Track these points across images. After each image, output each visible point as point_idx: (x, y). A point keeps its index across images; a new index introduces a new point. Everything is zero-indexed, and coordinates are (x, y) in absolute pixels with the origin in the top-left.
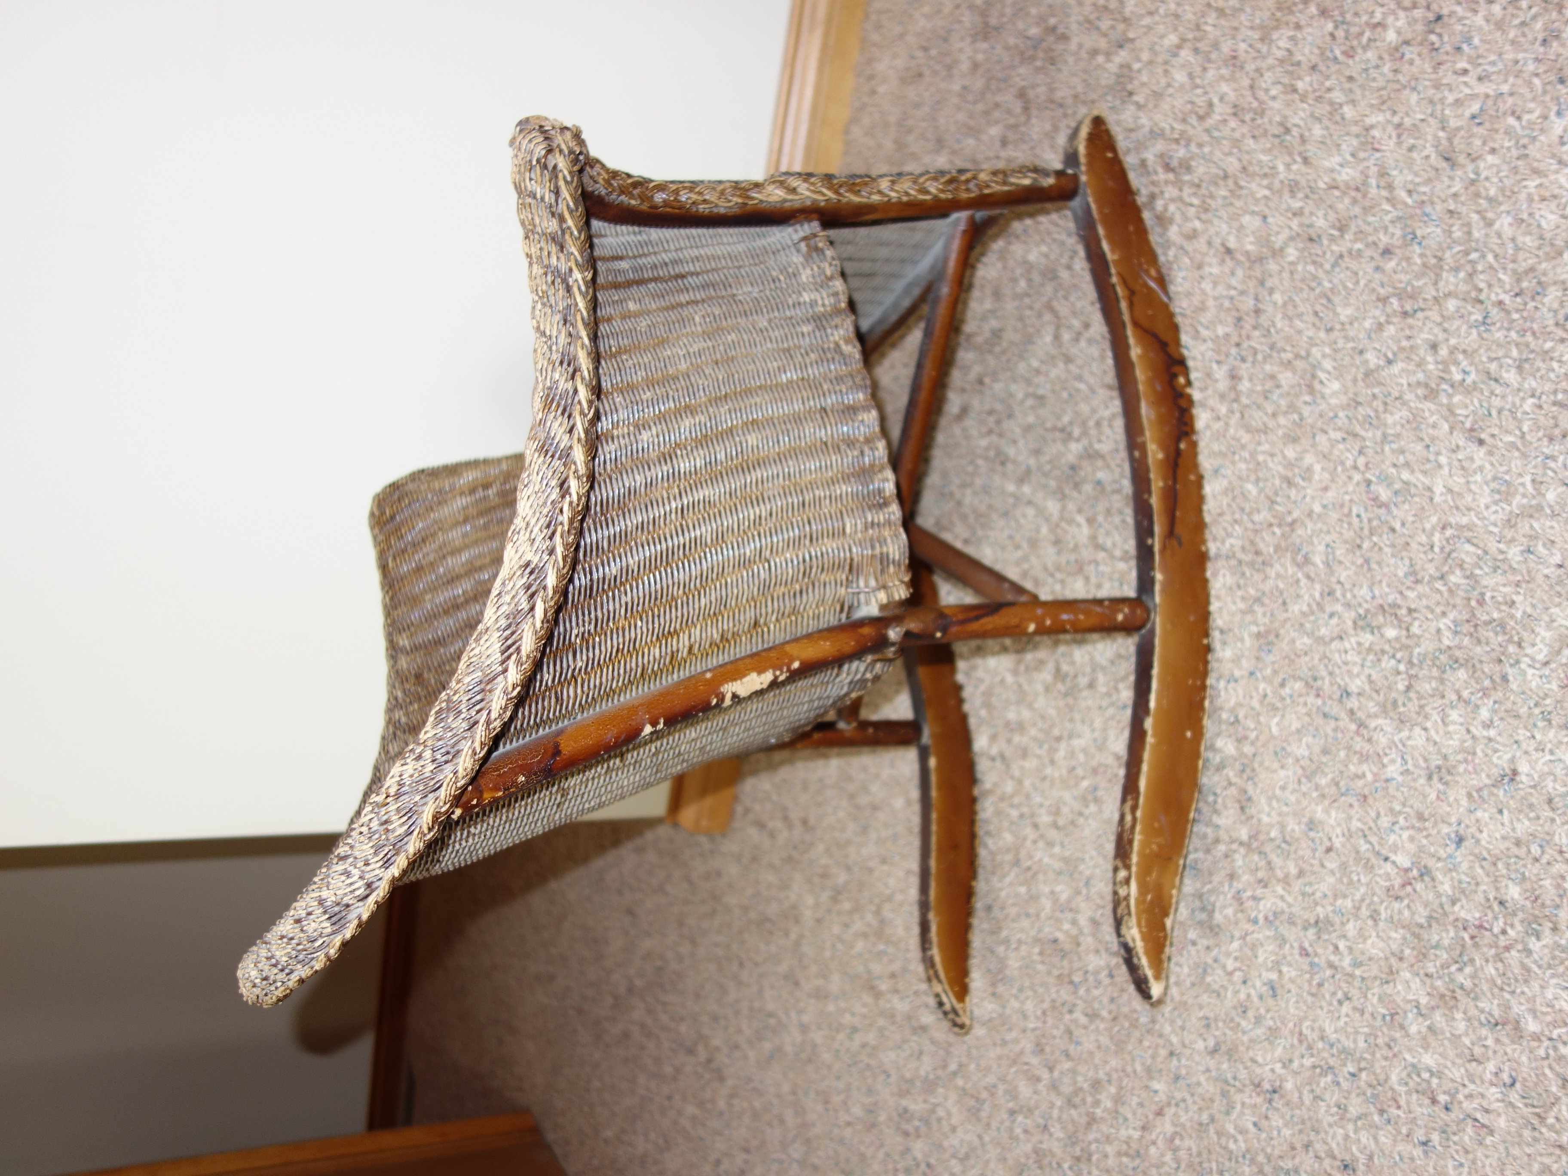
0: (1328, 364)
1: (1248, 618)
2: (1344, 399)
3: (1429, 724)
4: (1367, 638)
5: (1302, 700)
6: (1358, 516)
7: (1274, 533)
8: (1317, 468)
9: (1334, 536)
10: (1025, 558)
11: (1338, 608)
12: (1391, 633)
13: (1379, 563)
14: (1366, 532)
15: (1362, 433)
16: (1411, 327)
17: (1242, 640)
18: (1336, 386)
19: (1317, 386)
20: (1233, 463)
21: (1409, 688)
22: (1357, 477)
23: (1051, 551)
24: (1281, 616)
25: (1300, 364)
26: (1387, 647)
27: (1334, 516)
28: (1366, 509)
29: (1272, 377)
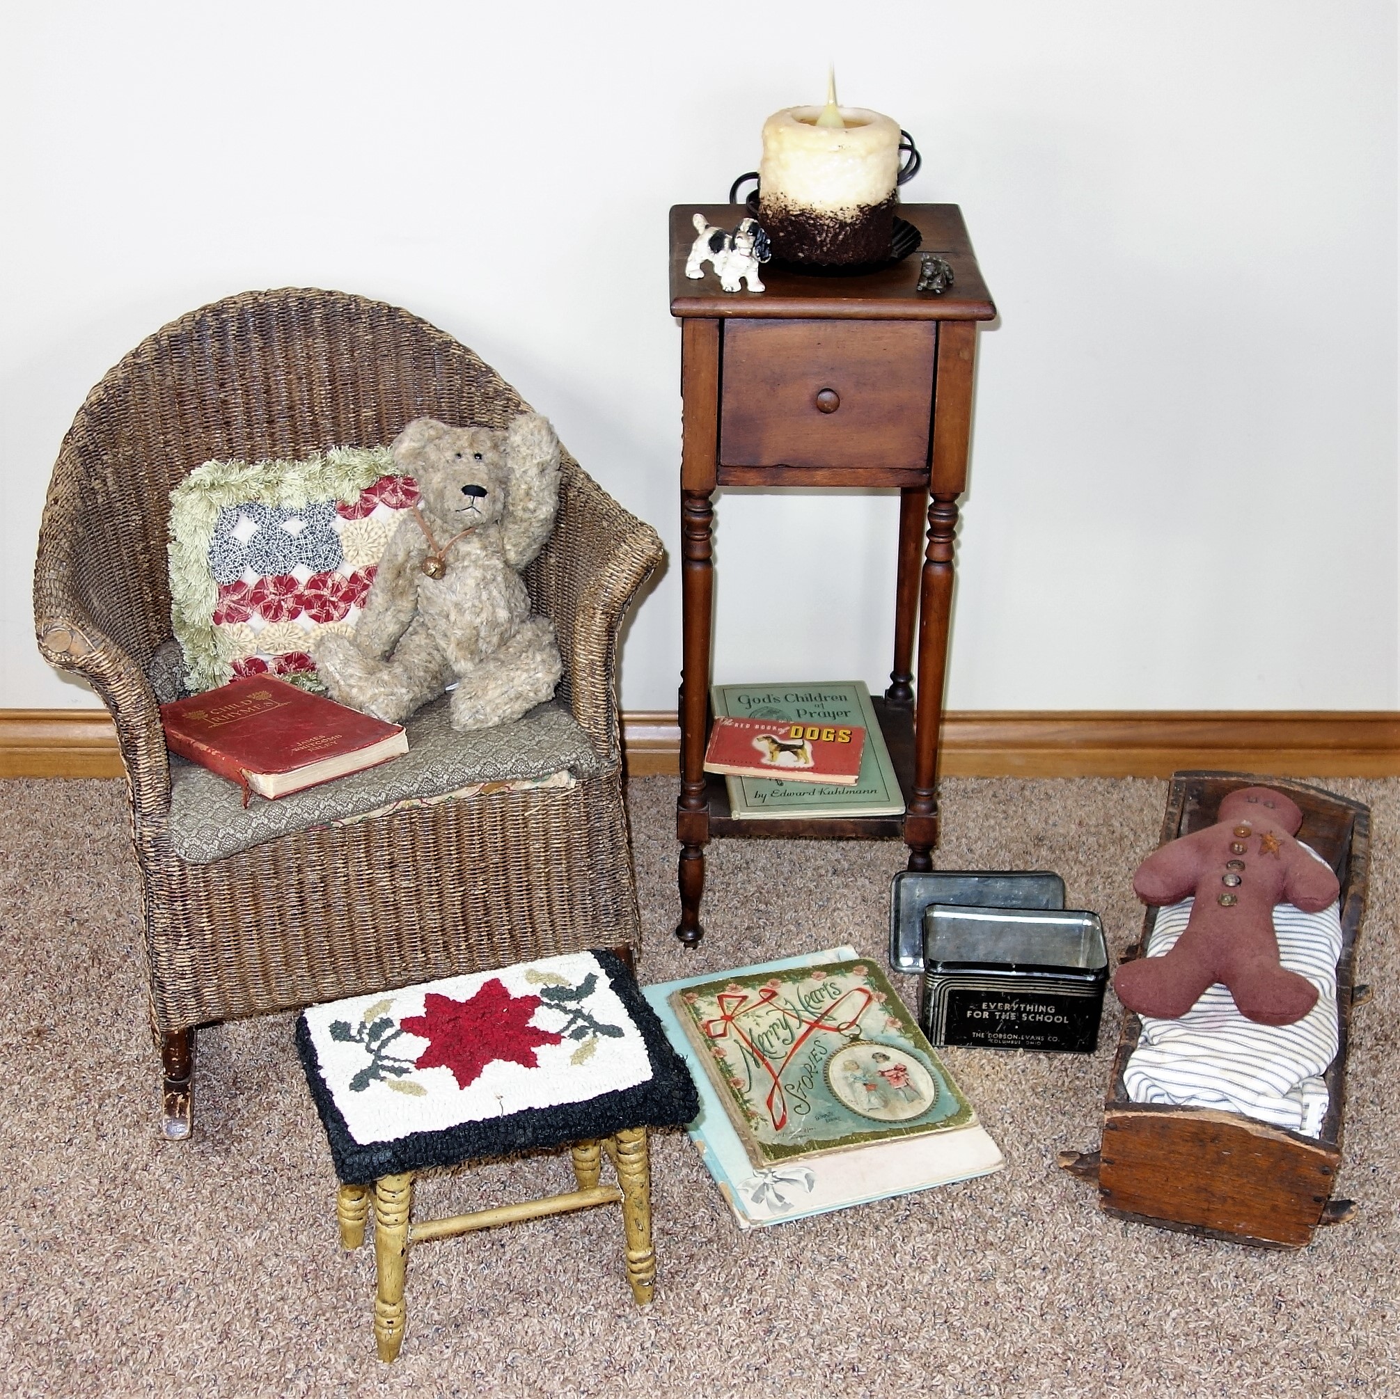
0: (266, 1235)
1: (68, 1228)
2: (241, 1251)
3: (17, 1363)
4: (70, 1310)
5: (13, 1279)
6: (159, 1282)
7: (136, 1230)
8: (190, 1247)
9: (140, 1270)
10: (81, 1040)
11: (88, 1286)
12: (77, 1323)
13: (126, 1304)
14: (148, 1290)
15: (218, 1270)
16: (296, 1282)
17: (49, 1228)
18: (251, 1244)
19: (249, 1232)
20: (186, 1188)
21: (40, 1344)
22: (186, 1275)
23: (91, 1061)
24: (74, 1251)
25: (264, 1216)
26: (66, 1323)
27: (156, 1267)
28: (163, 1286)
29: (253, 1200)
